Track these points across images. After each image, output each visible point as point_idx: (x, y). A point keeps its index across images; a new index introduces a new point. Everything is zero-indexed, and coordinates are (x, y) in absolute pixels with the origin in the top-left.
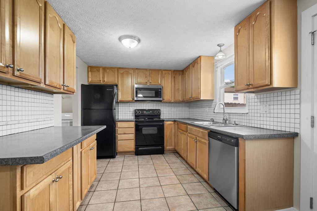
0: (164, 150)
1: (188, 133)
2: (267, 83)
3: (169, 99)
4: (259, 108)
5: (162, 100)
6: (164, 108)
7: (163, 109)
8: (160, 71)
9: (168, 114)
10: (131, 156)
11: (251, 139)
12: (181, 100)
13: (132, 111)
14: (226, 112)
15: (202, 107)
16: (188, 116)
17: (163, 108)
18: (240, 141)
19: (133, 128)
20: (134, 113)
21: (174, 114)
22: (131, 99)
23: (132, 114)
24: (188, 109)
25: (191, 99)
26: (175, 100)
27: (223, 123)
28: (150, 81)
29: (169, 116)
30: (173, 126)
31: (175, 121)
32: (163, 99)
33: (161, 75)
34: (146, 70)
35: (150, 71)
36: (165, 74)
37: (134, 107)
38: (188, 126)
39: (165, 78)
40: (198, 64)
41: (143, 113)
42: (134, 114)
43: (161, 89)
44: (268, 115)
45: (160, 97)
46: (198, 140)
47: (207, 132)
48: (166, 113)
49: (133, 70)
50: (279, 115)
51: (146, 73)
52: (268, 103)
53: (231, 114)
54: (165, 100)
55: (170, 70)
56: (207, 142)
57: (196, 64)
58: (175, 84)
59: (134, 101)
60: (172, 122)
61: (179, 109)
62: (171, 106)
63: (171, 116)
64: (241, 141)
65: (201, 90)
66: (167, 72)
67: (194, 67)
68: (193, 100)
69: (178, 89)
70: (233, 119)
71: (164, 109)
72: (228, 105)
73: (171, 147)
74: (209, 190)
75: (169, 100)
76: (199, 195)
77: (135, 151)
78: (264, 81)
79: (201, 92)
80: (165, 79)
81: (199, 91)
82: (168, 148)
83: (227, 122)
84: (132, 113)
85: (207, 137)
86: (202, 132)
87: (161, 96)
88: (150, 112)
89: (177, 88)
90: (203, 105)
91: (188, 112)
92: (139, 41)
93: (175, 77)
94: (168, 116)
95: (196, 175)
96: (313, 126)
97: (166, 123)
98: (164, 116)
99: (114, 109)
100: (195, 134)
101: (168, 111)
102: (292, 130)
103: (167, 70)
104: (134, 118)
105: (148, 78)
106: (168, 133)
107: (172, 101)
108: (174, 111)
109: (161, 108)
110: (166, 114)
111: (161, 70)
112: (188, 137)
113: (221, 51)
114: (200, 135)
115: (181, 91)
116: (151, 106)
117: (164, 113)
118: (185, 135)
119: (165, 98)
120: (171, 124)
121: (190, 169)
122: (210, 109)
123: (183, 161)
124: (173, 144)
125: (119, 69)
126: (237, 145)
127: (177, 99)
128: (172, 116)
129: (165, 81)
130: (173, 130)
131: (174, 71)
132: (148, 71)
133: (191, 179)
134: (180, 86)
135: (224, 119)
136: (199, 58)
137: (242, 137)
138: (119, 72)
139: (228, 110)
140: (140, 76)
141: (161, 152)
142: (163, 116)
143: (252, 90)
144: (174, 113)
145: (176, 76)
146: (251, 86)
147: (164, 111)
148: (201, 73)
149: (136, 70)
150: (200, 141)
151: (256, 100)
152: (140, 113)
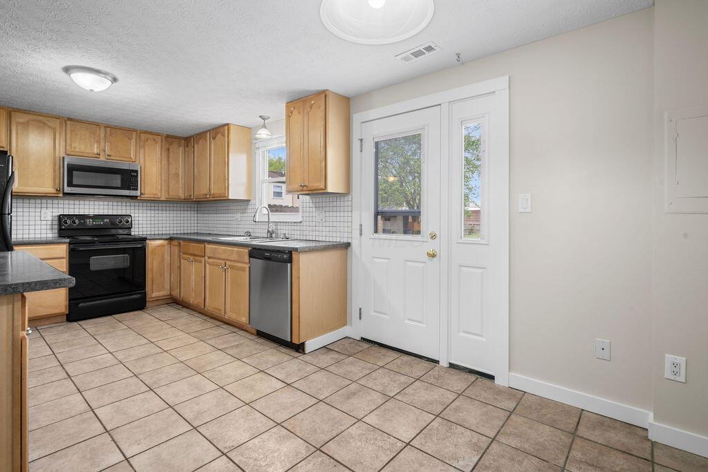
0: (145, 302)
1: (206, 258)
2: (321, 187)
3: (156, 194)
4: (314, 215)
5: (139, 194)
6: (141, 211)
7: (137, 215)
8: (134, 133)
9: (149, 226)
10: (55, 325)
11: (305, 252)
12: (183, 197)
13: (50, 218)
14: (271, 220)
15: (227, 211)
16: (196, 228)
17: (137, 211)
18: (293, 256)
19: (62, 258)
20: (56, 223)
21: (164, 226)
22: (52, 190)
23: (49, 227)
24: (196, 215)
25: (208, 196)
26: (170, 197)
27: (267, 238)
28: (108, 152)
29: (153, 229)
30: (167, 248)
31: (171, 239)
32: (141, 194)
33: (136, 140)
34: (97, 125)
35: (108, 129)
36: (147, 141)
37: (55, 210)
38: (207, 246)
39: (147, 149)
40: (224, 136)
41: (85, 223)
42: (56, 227)
43: (136, 171)
44: (324, 224)
45: (134, 189)
46: (229, 265)
47: (247, 250)
48: (145, 222)
49: (58, 121)
50: (335, 224)
51: (98, 131)
52: (324, 209)
53: (279, 224)
54: (146, 196)
55: (158, 134)
56: (247, 266)
57: (219, 136)
58: (169, 163)
59: (61, 195)
60: (166, 242)
61: (175, 215)
62: (156, 208)
63: (157, 229)
64: (295, 256)
65: (230, 183)
66: (151, 136)
67: (214, 138)
68: (211, 199)
69: (177, 175)
70: (283, 230)
71: (141, 215)
72: (274, 208)
73: (162, 293)
74: (250, 337)
75: (156, 196)
76: (237, 346)
77: (67, 312)
78: (318, 184)
79: (230, 186)
80: (144, 153)
81: (225, 183)
82: (155, 295)
83: (274, 235)
84: (49, 223)
85: (246, 258)
86: (238, 252)
87: (137, 186)
88: (103, 221)
89: (173, 171)
90: (230, 208)
91: (196, 222)
92: (115, 80)
93: (169, 150)
94: (149, 229)
95: (225, 326)
96: (361, 234)
97: (152, 244)
98: (141, 229)
99: (9, 214)
100: (223, 257)
101: (149, 219)
102: (346, 241)
103: (151, 133)
104: (57, 235)
105: (102, 143)
106: (156, 264)
107: (163, 199)
108: (164, 218)
109: (133, 211)
110: (145, 226)
111: (135, 130)
112: (207, 265)
113: (264, 126)
114: (234, 257)
115: (182, 178)
116: (106, 207)
117: (141, 222)
118: (201, 262)
119: (146, 192)
120: (162, 246)
121: (211, 320)
122: (245, 215)
123: (194, 312)
124: (167, 287)
125: (13, 113)
126: (290, 260)
127: (173, 194)
128: (160, 229)
129: (147, 154)
130: (167, 258)
131: (168, 136)
132: (102, 130)
133: (217, 332)
134: (180, 170)
135: (268, 231)
136: (226, 127)
137: (296, 250)
138: (13, 119)
139: (276, 217)
140: (79, 136)
141: (139, 305)
142: (137, 230)
143: (307, 192)
144: (164, 222)
145: (170, 147)
146: (305, 188)
147: (141, 219)
148: (230, 154)
149: (69, 122)
150: (232, 267)
151: (311, 205)
152: (75, 223)
